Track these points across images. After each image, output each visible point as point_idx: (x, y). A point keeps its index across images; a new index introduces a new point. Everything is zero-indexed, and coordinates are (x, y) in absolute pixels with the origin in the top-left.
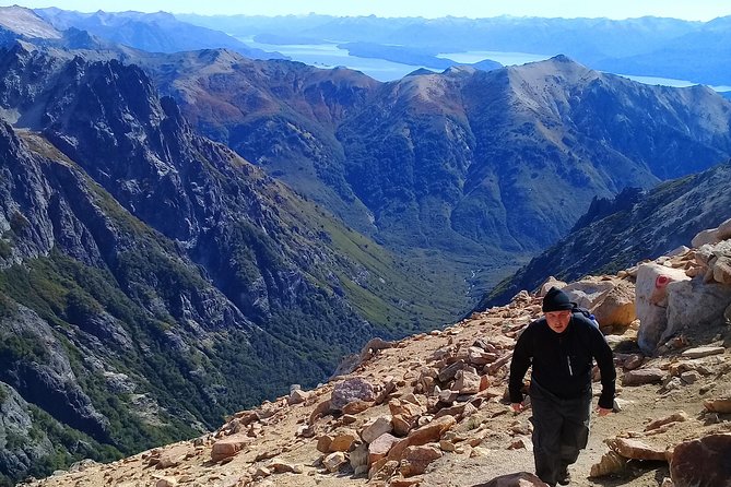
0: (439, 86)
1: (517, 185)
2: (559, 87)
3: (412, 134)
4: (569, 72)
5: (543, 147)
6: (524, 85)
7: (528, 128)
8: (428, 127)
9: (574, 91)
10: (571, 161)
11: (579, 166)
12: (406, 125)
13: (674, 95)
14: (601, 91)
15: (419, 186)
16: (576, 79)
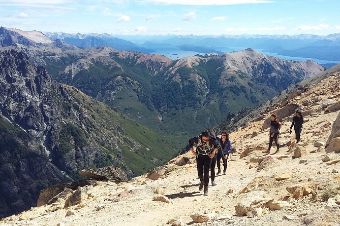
0: (197, 61)
1: (226, 103)
2: (248, 61)
3: (182, 81)
4: (253, 55)
5: (239, 87)
6: (233, 61)
7: (233, 79)
8: (189, 78)
9: (254, 63)
10: (251, 93)
11: (255, 95)
12: (180, 77)
13: (299, 64)
14: (266, 63)
15: (183, 104)
16: (255, 58)
